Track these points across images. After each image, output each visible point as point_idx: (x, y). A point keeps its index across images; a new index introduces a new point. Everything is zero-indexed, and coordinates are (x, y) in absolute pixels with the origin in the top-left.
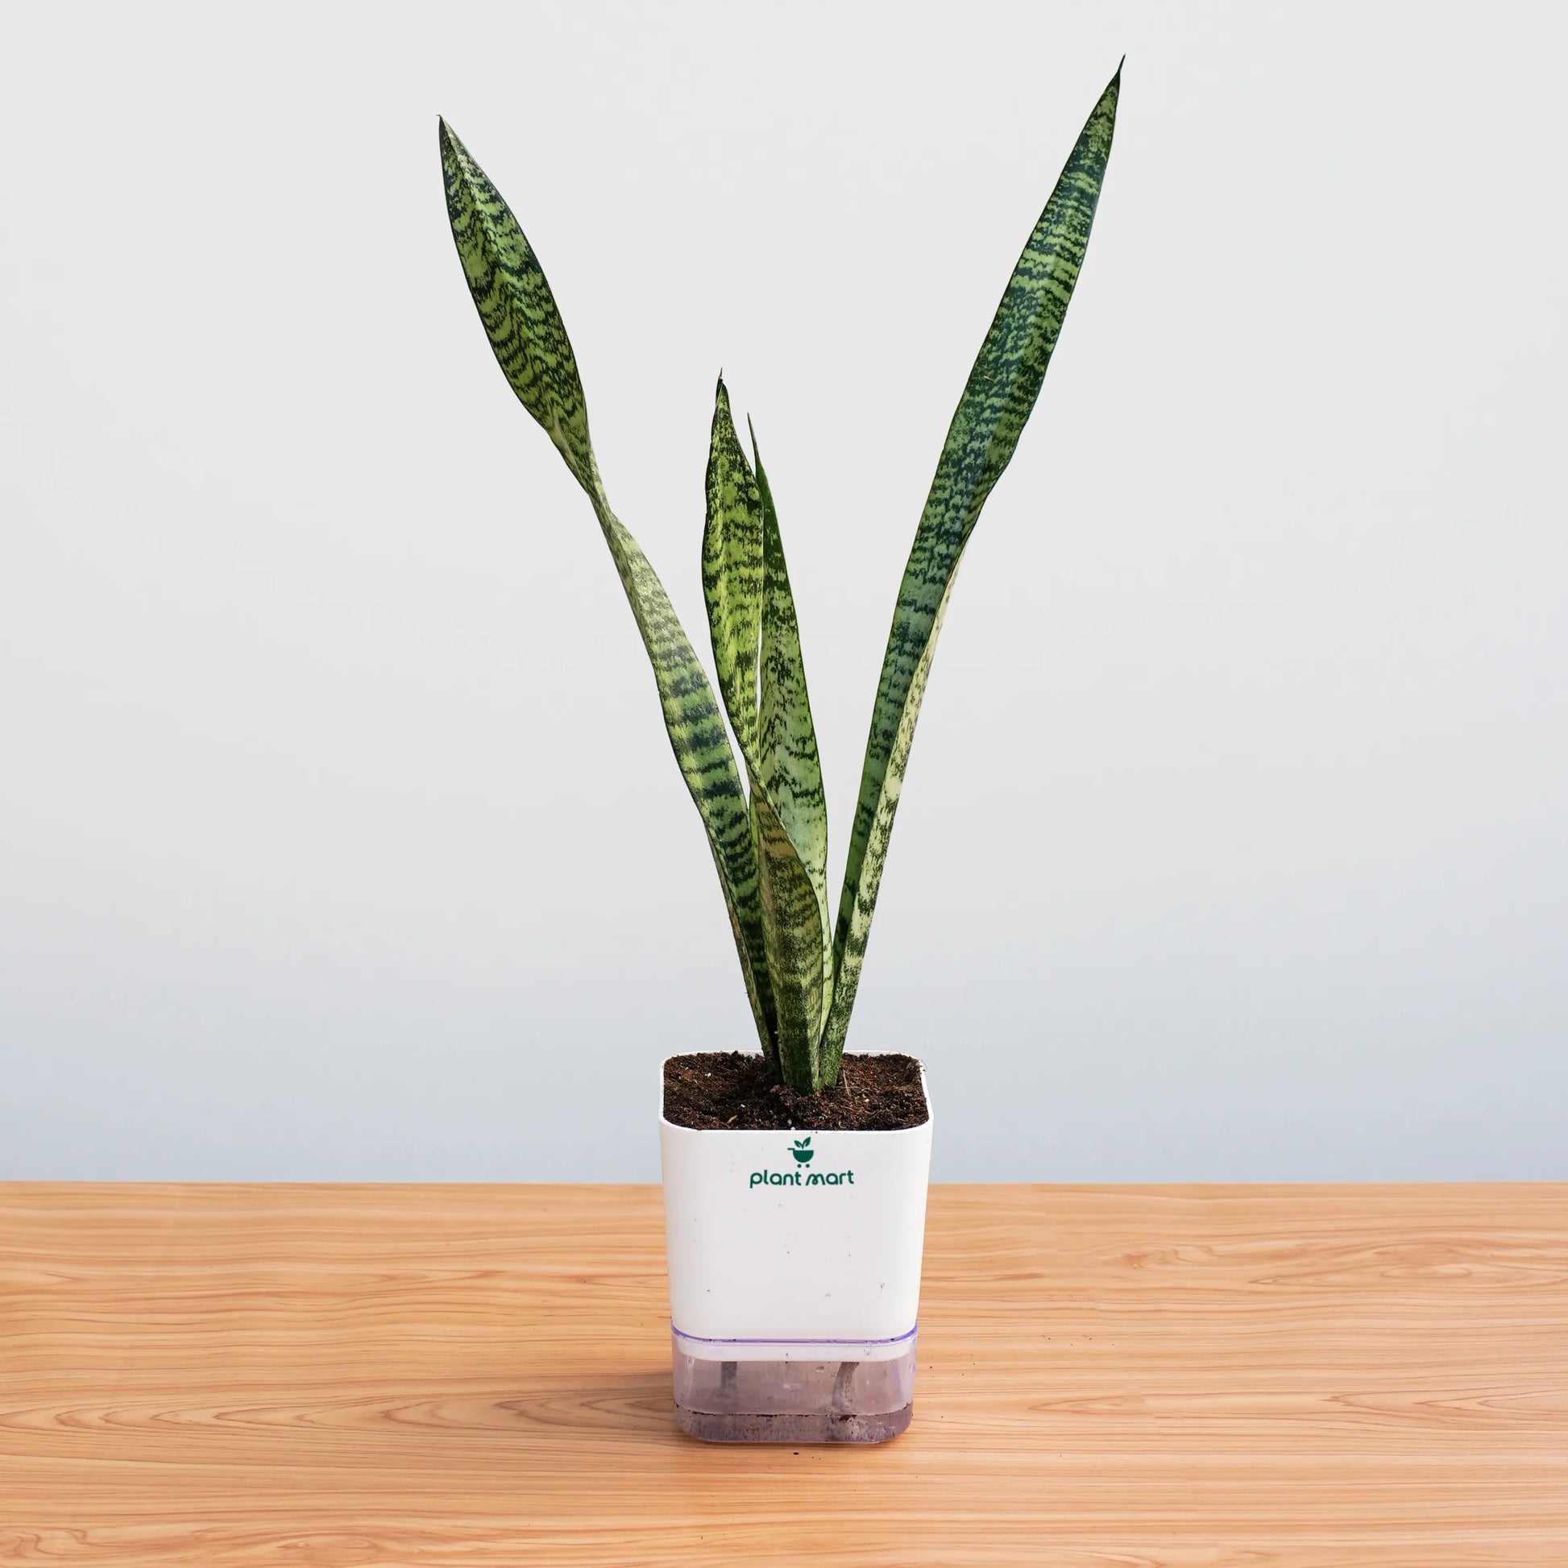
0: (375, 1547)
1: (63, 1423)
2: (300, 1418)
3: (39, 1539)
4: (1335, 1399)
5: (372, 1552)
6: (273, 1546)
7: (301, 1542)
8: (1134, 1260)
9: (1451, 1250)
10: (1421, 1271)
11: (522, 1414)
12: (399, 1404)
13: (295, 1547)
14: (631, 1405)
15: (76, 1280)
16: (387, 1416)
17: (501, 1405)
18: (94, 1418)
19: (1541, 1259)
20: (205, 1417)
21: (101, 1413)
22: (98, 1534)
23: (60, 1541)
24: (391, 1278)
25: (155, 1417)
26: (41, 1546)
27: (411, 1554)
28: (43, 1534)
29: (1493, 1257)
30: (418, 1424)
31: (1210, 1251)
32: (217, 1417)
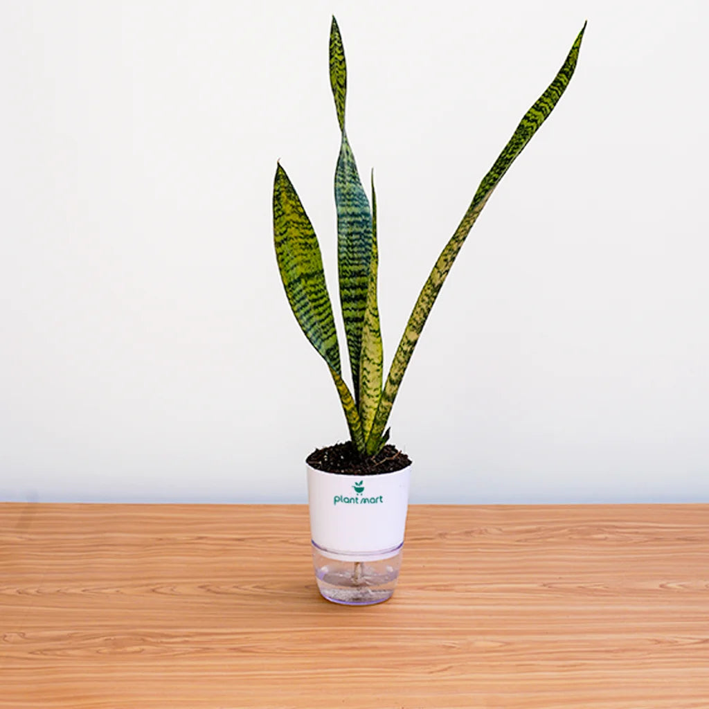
0: (143, 640)
1: (20, 593)
2: (117, 591)
3: (5, 636)
4: (544, 585)
5: (142, 642)
6: (101, 639)
7: (112, 638)
8: (467, 533)
9: (600, 529)
10: (587, 537)
11: (209, 590)
12: (158, 586)
13: (110, 639)
14: (254, 587)
15: (31, 540)
16: (153, 591)
17: (201, 587)
18: (33, 591)
19: (637, 533)
20: (78, 591)
21: (36, 590)
22: (29, 634)
23: (14, 637)
24: (161, 539)
25: (58, 591)
26: (6, 639)
27: (158, 643)
28: (7, 634)
29: (617, 532)
30: (165, 594)
31: (500, 530)
32: (84, 591)
